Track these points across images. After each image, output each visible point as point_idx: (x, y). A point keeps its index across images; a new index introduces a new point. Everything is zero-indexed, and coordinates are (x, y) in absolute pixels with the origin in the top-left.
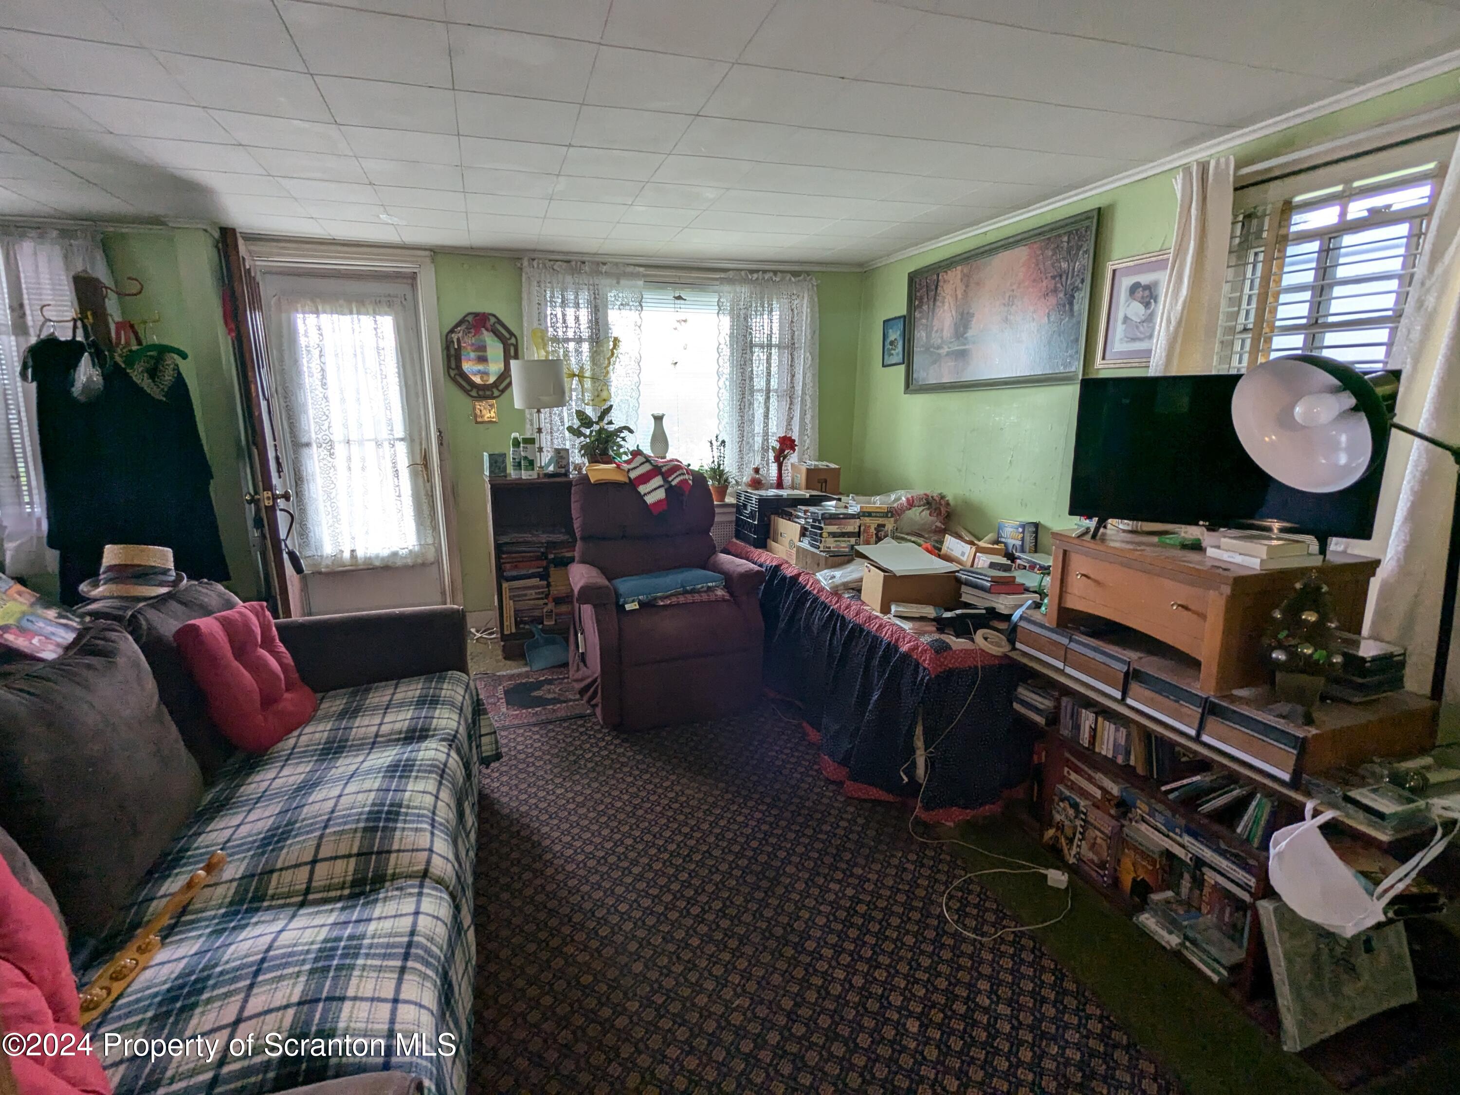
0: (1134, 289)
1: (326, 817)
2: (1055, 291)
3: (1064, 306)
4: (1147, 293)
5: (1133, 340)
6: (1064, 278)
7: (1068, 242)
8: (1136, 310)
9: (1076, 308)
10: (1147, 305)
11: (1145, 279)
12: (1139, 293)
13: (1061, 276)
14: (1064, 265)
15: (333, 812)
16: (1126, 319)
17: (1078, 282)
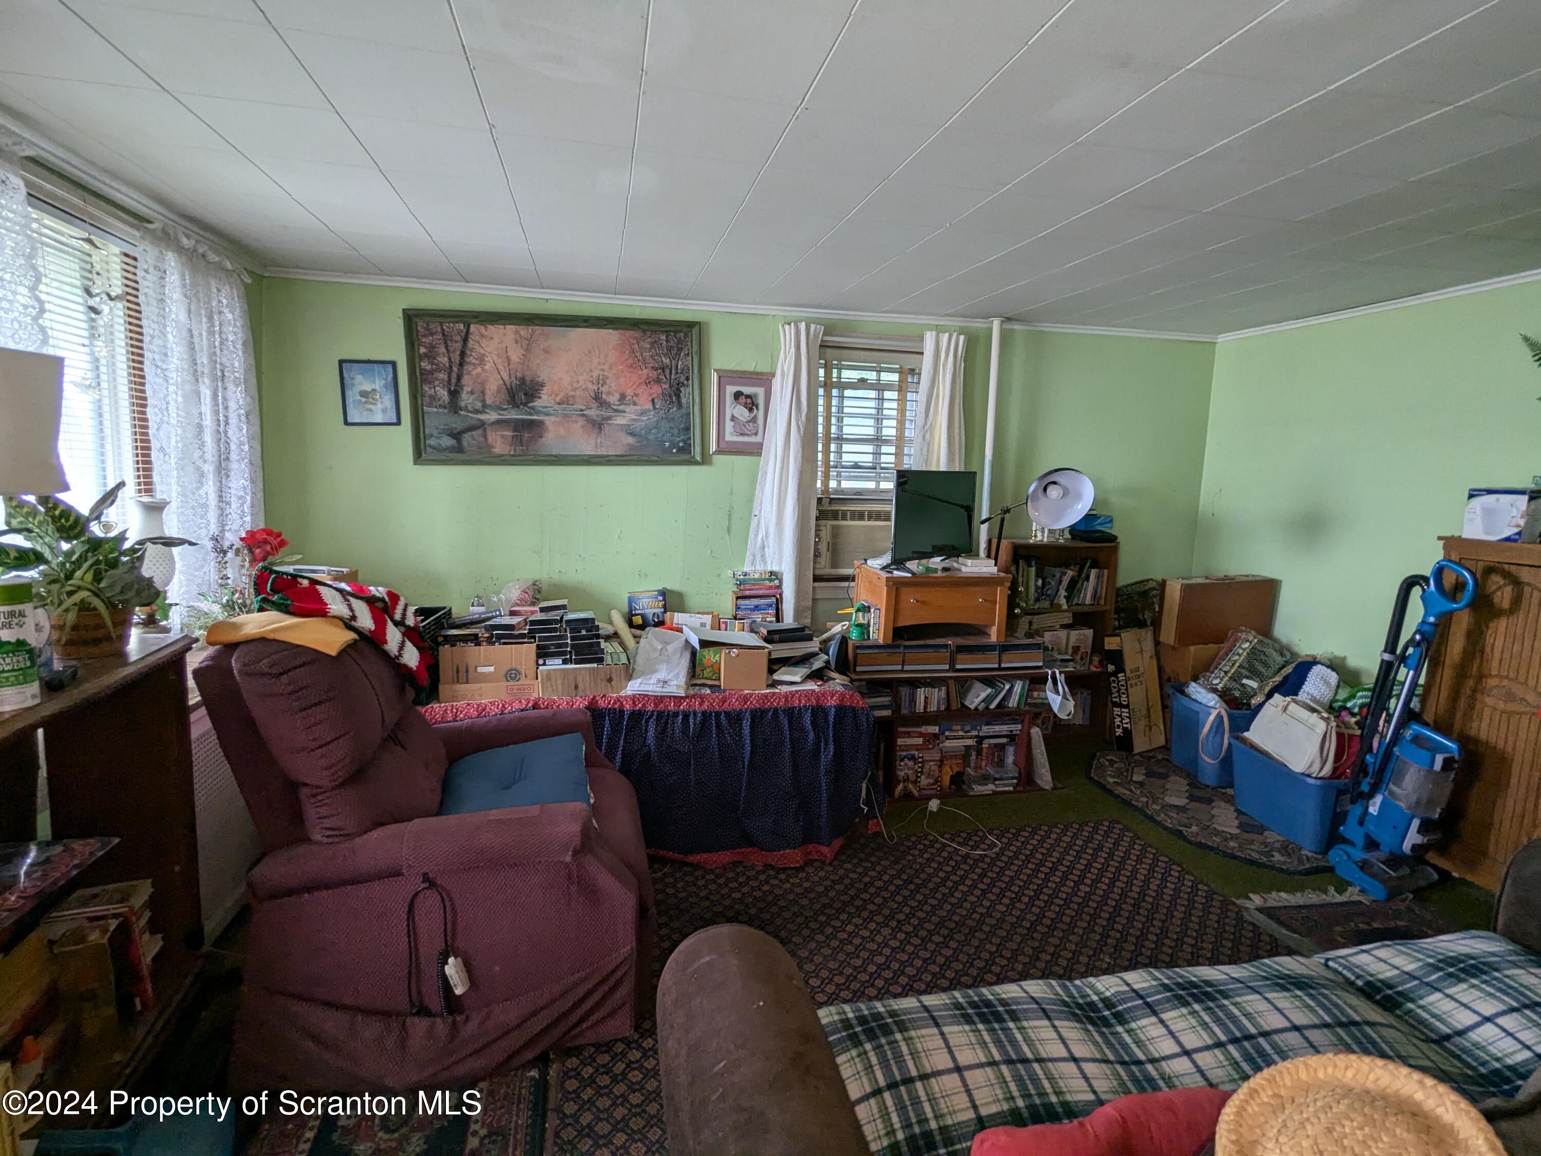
0: (737, 395)
1: (1339, 1030)
2: (658, 381)
3: (670, 396)
4: (749, 401)
5: (742, 434)
6: (667, 372)
7: (667, 341)
8: (741, 412)
9: (684, 401)
10: (751, 410)
11: (747, 390)
12: (742, 399)
13: (663, 369)
14: (666, 361)
15: (1327, 1025)
16: (733, 418)
17: (683, 379)
